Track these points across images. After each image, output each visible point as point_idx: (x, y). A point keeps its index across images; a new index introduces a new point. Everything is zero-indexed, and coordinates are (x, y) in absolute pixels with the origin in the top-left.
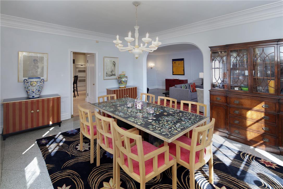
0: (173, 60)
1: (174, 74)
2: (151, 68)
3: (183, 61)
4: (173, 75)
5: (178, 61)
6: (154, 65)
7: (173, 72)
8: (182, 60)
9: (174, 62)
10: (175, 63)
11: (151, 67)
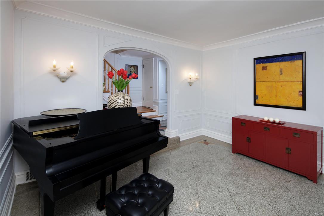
0: (258, 61)
1: (257, 102)
2: (190, 84)
3: (301, 61)
4: (255, 104)
5: (278, 63)
6: (197, 74)
7: (255, 97)
8: (300, 56)
9: (260, 66)
10: (264, 68)
11: (189, 80)
